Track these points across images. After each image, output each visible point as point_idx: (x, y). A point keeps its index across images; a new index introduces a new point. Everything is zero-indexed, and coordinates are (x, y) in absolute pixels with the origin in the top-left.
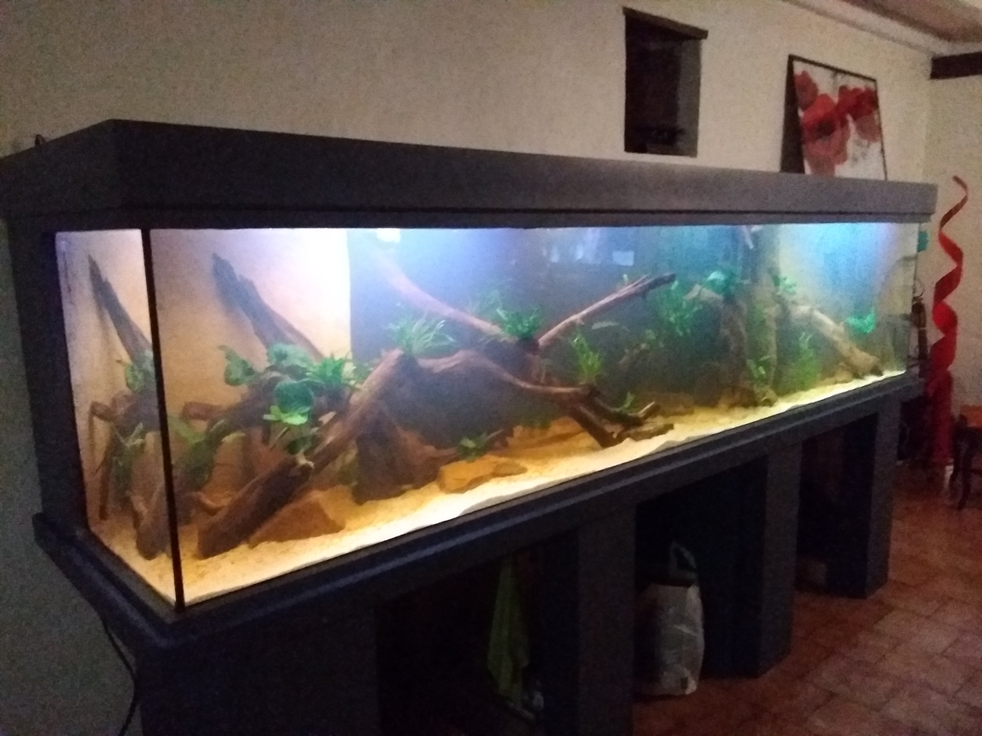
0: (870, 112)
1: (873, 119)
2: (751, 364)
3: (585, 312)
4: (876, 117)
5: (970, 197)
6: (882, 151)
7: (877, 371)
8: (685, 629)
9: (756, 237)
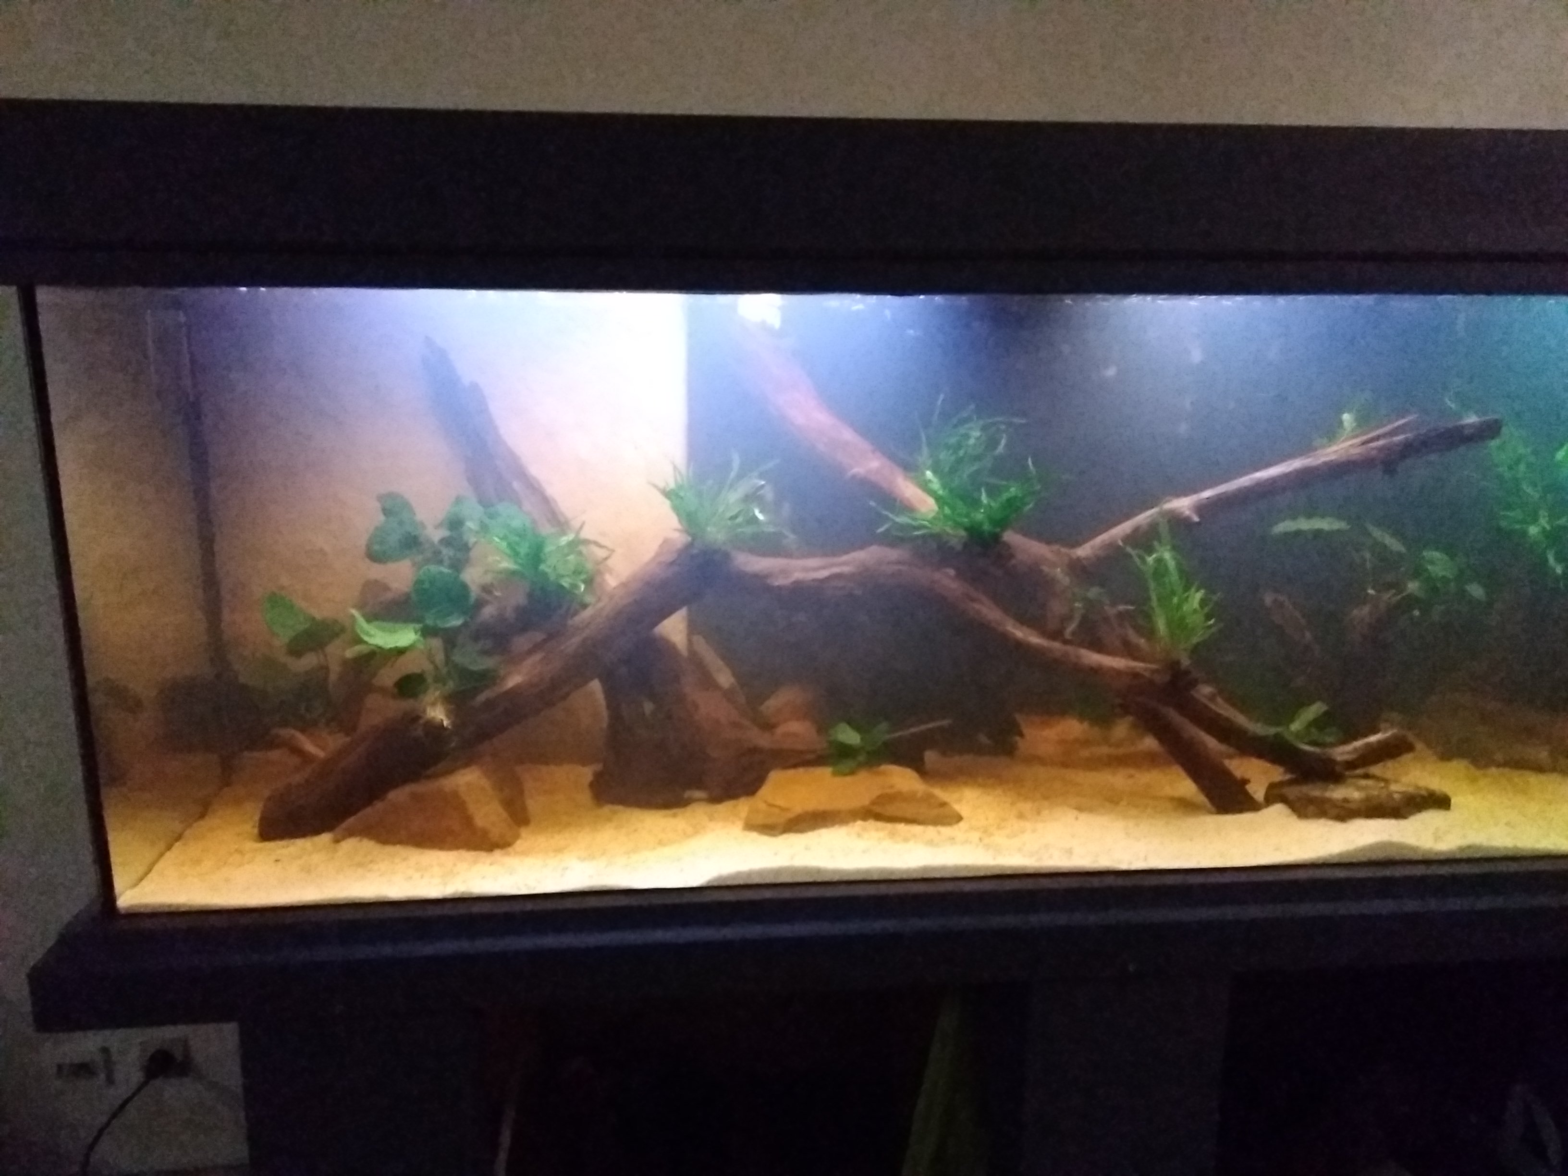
3: (1207, 494)
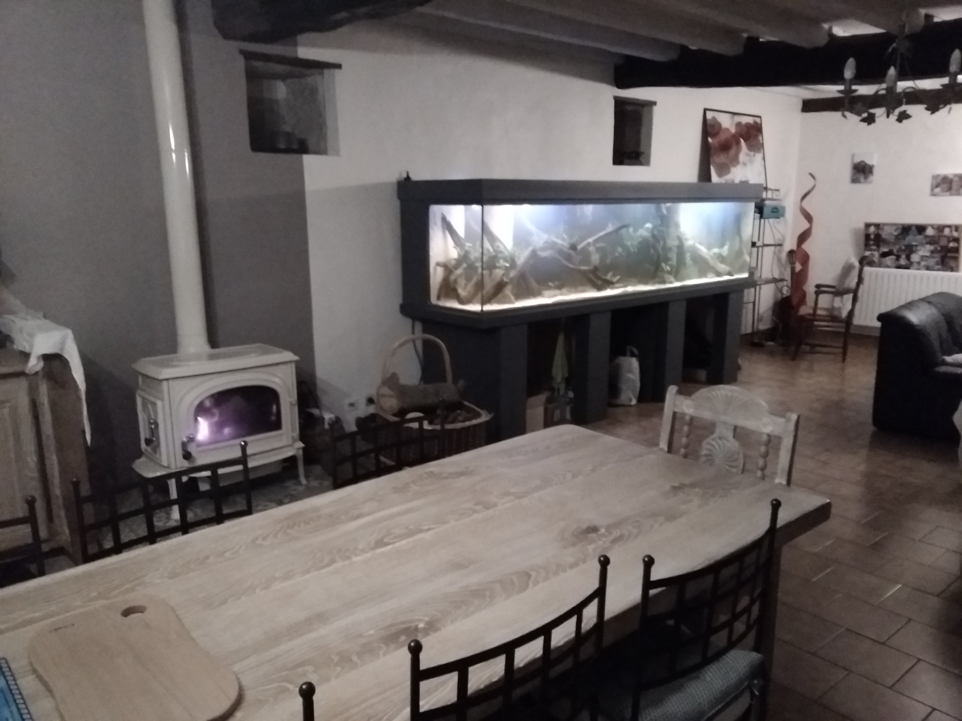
0: (756, 137)
1: (759, 141)
2: (663, 265)
4: (760, 138)
5: (817, 186)
6: (764, 158)
7: (730, 274)
8: (630, 376)
9: (668, 209)
